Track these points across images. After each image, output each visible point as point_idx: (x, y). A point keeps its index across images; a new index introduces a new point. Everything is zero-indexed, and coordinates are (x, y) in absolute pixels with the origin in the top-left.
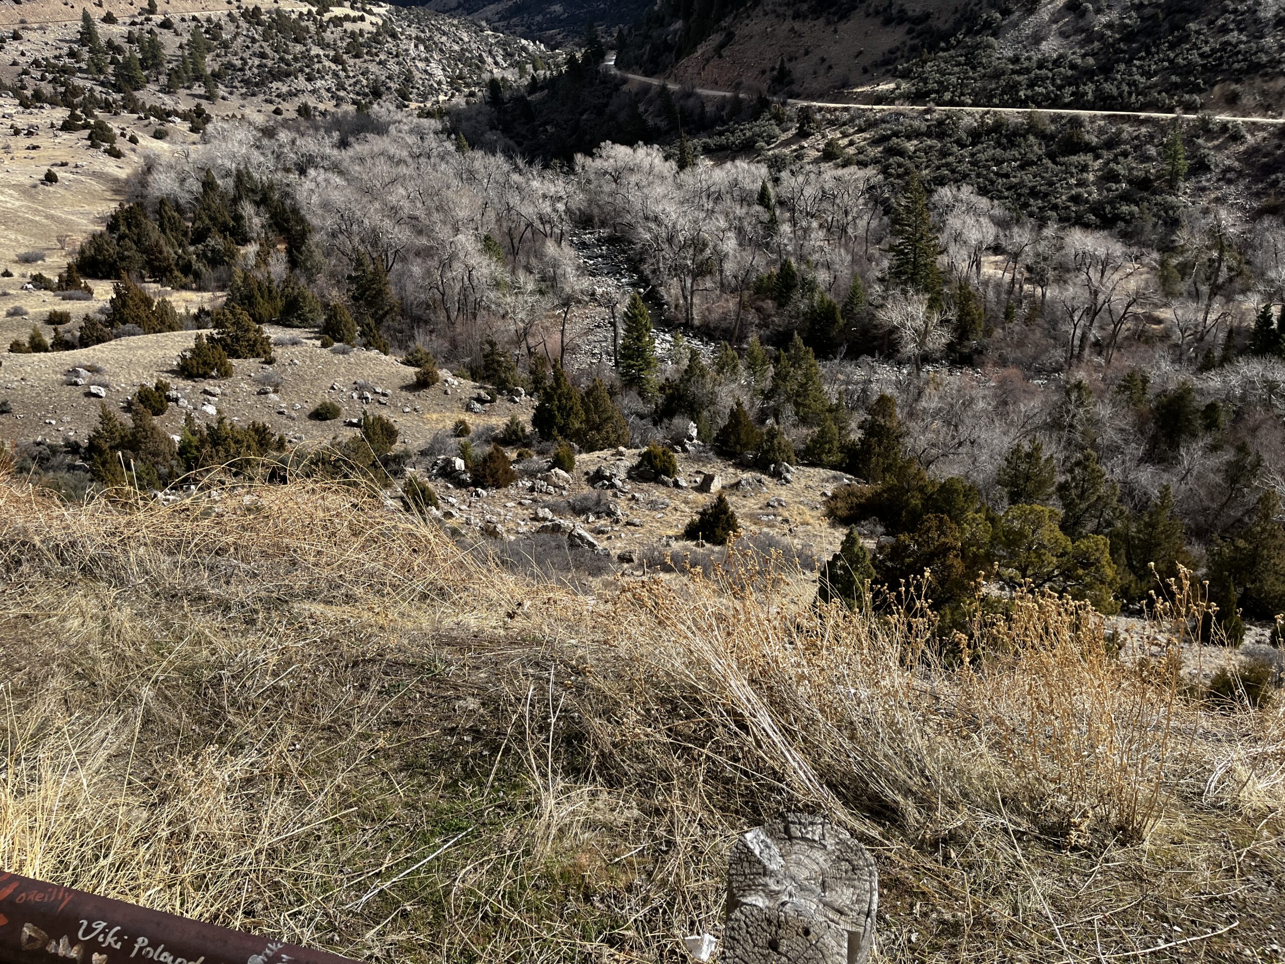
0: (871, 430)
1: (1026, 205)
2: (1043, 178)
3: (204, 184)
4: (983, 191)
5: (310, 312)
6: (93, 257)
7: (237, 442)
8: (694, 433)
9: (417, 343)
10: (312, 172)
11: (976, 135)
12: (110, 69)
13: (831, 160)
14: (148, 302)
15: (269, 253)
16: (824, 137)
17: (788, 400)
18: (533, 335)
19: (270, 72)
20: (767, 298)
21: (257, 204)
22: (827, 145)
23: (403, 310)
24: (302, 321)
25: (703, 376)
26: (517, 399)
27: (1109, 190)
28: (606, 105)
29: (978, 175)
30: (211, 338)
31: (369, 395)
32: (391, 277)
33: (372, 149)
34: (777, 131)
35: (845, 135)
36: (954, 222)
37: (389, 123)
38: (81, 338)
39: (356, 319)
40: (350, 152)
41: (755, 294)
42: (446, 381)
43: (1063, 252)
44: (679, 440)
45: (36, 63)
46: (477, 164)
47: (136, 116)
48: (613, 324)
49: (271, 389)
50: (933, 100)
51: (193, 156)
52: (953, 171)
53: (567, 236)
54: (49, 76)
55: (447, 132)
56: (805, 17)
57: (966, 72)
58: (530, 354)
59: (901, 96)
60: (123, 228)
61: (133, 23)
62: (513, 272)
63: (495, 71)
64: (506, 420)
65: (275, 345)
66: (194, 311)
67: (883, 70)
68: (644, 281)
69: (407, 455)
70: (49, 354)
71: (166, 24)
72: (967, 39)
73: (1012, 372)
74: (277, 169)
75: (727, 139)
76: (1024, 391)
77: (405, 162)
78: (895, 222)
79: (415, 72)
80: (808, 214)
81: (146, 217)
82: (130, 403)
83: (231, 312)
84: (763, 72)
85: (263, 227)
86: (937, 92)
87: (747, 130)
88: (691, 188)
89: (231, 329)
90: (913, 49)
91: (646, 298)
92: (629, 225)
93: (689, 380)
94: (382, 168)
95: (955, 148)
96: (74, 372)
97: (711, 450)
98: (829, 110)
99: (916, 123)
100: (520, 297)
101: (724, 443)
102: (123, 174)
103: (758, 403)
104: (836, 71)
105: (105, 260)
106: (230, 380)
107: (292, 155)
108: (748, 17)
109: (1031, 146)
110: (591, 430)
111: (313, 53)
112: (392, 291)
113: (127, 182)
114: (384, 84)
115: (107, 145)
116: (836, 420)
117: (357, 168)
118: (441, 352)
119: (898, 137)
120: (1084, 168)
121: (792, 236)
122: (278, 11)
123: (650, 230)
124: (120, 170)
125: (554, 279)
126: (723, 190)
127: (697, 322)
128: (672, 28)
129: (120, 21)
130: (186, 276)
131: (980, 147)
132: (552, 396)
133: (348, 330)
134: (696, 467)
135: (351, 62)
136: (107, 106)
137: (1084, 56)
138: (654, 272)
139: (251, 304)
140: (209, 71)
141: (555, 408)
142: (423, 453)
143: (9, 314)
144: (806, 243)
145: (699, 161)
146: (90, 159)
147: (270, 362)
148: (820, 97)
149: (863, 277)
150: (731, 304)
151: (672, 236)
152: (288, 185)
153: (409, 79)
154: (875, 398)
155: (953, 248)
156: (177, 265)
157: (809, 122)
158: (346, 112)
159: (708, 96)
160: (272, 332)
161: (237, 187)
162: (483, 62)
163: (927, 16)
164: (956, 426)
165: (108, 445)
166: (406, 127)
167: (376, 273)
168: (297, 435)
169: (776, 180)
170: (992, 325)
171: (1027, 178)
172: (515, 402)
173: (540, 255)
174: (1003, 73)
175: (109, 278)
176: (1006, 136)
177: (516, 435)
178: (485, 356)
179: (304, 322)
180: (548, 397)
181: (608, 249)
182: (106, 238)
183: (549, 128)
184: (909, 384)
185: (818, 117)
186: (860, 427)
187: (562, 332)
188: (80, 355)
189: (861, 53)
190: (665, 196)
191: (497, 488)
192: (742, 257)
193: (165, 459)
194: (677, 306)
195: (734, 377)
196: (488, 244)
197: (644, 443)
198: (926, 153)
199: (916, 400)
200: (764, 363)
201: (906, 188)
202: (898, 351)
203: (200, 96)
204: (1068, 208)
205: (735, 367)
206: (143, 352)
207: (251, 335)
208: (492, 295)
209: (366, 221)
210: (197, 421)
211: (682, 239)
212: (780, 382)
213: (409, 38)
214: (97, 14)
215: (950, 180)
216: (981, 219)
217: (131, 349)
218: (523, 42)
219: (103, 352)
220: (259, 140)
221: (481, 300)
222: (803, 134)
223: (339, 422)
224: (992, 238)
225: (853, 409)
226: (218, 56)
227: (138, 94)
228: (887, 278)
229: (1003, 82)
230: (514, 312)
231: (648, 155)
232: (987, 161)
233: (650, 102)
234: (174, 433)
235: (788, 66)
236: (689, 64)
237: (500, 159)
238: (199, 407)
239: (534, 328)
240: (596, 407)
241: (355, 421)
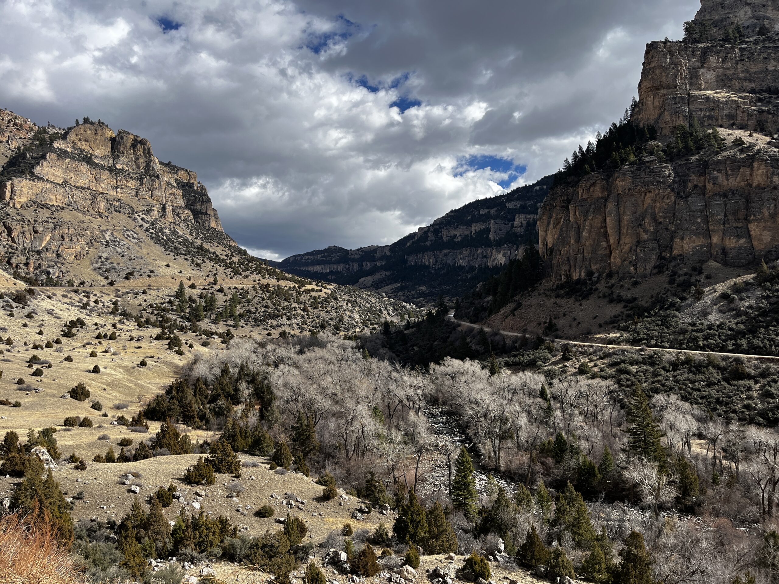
0: (628, 556)
1: (715, 409)
2: (723, 393)
3: (222, 371)
4: (684, 399)
5: (267, 446)
6: (154, 408)
7: (208, 529)
8: (502, 548)
9: (327, 470)
10: (281, 366)
11: (675, 365)
12: (188, 310)
13: (584, 374)
14: (177, 435)
15: (249, 410)
16: (578, 361)
17: (567, 528)
18: (398, 470)
19: (269, 315)
20: (548, 456)
21: (249, 383)
22: (581, 365)
23: (321, 449)
24: (261, 452)
25: (507, 506)
26: (385, 512)
27: (768, 403)
28: (448, 337)
29: (680, 389)
30: (207, 460)
31: (293, 503)
32: (317, 428)
33: (316, 356)
34: (549, 356)
35: (591, 361)
36: (669, 416)
37: (327, 342)
38: (135, 455)
39: (292, 453)
40: (304, 356)
41: (540, 453)
42: (341, 496)
43: (746, 440)
44: (491, 552)
45: (151, 306)
46: (374, 366)
47: (195, 334)
48: (449, 466)
49: (235, 494)
50: (645, 344)
51: (220, 356)
52: (663, 385)
53: (422, 409)
54: (156, 312)
55: (359, 348)
56: (563, 297)
57: (663, 330)
58: (395, 482)
59: (623, 341)
60: (174, 393)
61: (204, 289)
62: (389, 429)
63: (388, 317)
64: (377, 526)
65: (243, 466)
66: (201, 442)
67: (612, 326)
68: (468, 440)
69: (311, 546)
70: (115, 464)
71: (221, 290)
72: (661, 312)
73: (724, 521)
74: (263, 364)
75: (520, 359)
76: (735, 536)
77: (333, 363)
78: (629, 413)
79: (345, 317)
80: (571, 405)
81: (188, 387)
82: (151, 498)
83: (222, 444)
84: (540, 324)
85: (249, 395)
86: (646, 339)
87: (531, 355)
88: (498, 386)
89: (220, 455)
90: (628, 316)
91: (470, 450)
92: (460, 405)
93: (498, 508)
94: (321, 366)
95: (662, 372)
96: (125, 476)
97: (514, 561)
98: (580, 346)
99: (636, 356)
100: (392, 445)
101: (524, 557)
102: (181, 364)
103: (546, 529)
104: (583, 325)
105: (160, 410)
106: (212, 486)
107: (273, 357)
108: (530, 296)
109: (712, 373)
110: (432, 538)
111: (293, 306)
112: (316, 437)
113: (182, 368)
114: (327, 322)
115: (176, 348)
116: (602, 547)
117: (307, 365)
118: (340, 477)
119: (625, 363)
120: (750, 389)
121: (562, 418)
122: (278, 286)
123: (473, 409)
124: (180, 361)
125: (413, 435)
126: (517, 388)
127: (502, 469)
128: (486, 300)
129: (198, 287)
130: (201, 421)
131: (678, 372)
132: (407, 512)
133: (287, 460)
134: (504, 574)
135: (312, 311)
136: (182, 329)
137: (737, 324)
138: (475, 434)
139: (234, 440)
140: (238, 313)
141: (409, 521)
142: (321, 546)
143: (100, 439)
144: (571, 423)
145: (502, 370)
146: (166, 355)
147: (237, 477)
148: (575, 339)
149: (611, 447)
150: (526, 458)
151: (487, 414)
152: (267, 373)
153: (341, 320)
154: (629, 532)
155: (670, 433)
156: (198, 415)
157: (569, 352)
158: (305, 336)
159: (507, 335)
160: (243, 458)
161: (240, 373)
162: (382, 313)
163: (635, 299)
164: (689, 559)
165: (132, 525)
166: (336, 345)
167: (308, 425)
168: (245, 526)
169: (550, 384)
170: (704, 486)
171: (713, 392)
172: (383, 514)
173: (405, 420)
174: (687, 331)
175: (159, 420)
176: (694, 367)
177: (382, 538)
178: (367, 482)
179: (262, 453)
180: (404, 512)
181: (447, 418)
182: (164, 398)
183: (415, 348)
184: (651, 525)
185: (574, 349)
186: (620, 554)
187: (417, 469)
188: (132, 466)
189: (597, 316)
190: (482, 389)
191: (367, 577)
192: (531, 430)
193: (162, 538)
194: (489, 457)
195: (528, 509)
196: (375, 413)
197: (468, 551)
198: (644, 374)
199: (658, 537)
200: (548, 500)
201: (634, 393)
202: (641, 500)
203: (230, 326)
204: (743, 412)
205: (529, 501)
206: (167, 466)
207: (230, 459)
208: (375, 443)
209: (307, 395)
210: (187, 512)
211: (492, 415)
212: (561, 515)
213: (344, 300)
214: (187, 283)
215: (662, 390)
216: (686, 416)
217: (160, 463)
218: (404, 303)
219: (144, 465)
220: (256, 348)
221: (368, 446)
222: (565, 359)
223: (272, 519)
224: (695, 428)
225: (613, 540)
226: (244, 306)
227: (198, 323)
228: (628, 449)
229: (687, 336)
230: (387, 454)
231: (471, 365)
232: (684, 380)
233: (474, 337)
234: (172, 520)
235: (554, 321)
236: (496, 318)
237: (386, 363)
238: (190, 503)
239: (399, 465)
240: (436, 521)
241: (282, 519)
